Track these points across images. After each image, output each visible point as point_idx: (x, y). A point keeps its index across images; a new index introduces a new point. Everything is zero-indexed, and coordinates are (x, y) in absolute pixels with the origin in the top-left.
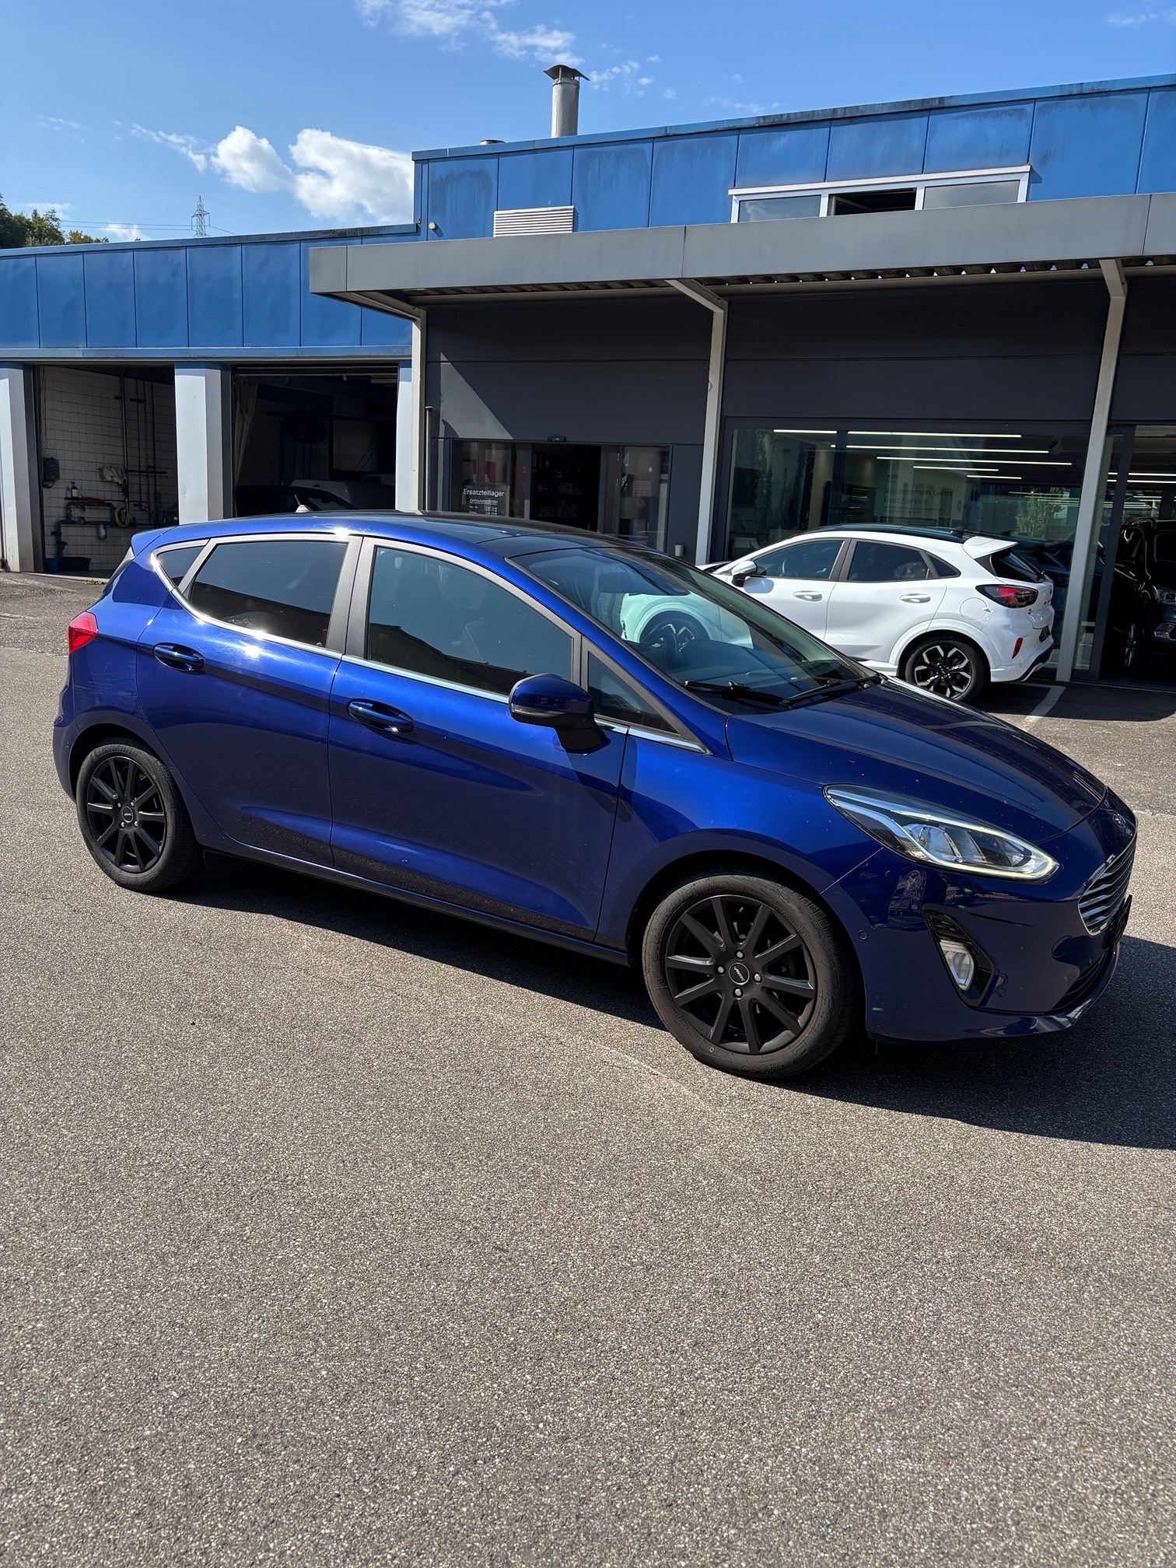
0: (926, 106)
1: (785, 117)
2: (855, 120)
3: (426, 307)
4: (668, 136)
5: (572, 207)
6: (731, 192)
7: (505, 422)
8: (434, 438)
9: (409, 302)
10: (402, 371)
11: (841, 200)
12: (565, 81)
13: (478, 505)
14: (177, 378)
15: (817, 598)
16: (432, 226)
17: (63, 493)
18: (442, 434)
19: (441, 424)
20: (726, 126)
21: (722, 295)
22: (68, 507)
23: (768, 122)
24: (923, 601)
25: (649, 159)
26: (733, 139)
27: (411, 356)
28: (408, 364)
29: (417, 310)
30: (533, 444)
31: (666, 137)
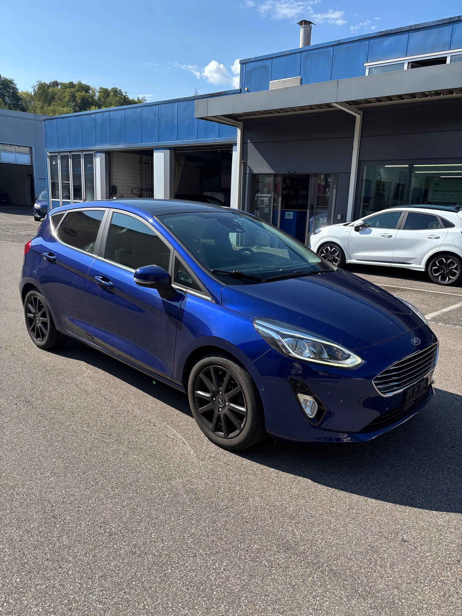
0: (452, 21)
1: (389, 31)
2: (420, 30)
3: (243, 121)
4: (340, 43)
5: (300, 77)
6: (365, 65)
7: (272, 166)
8: (245, 173)
9: (236, 120)
10: (234, 147)
11: (413, 64)
12: (306, 26)
13: (261, 200)
14: (155, 154)
15: (390, 236)
16: (246, 89)
18: (248, 172)
19: (248, 168)
20: (364, 37)
21: (360, 109)
23: (382, 34)
24: (436, 238)
25: (332, 54)
26: (367, 42)
27: (237, 141)
28: (236, 144)
29: (239, 123)
30: (283, 175)
31: (339, 44)
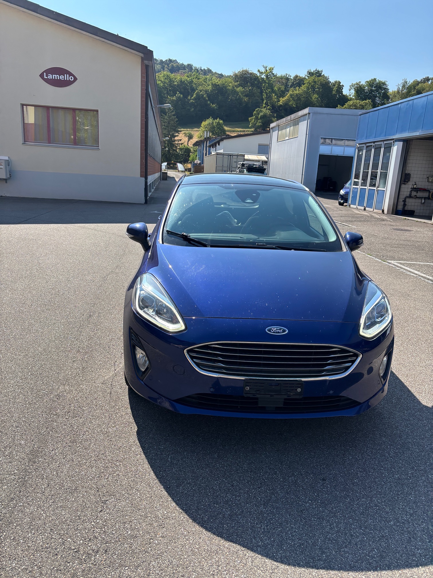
17: (411, 186)
22: (411, 192)
